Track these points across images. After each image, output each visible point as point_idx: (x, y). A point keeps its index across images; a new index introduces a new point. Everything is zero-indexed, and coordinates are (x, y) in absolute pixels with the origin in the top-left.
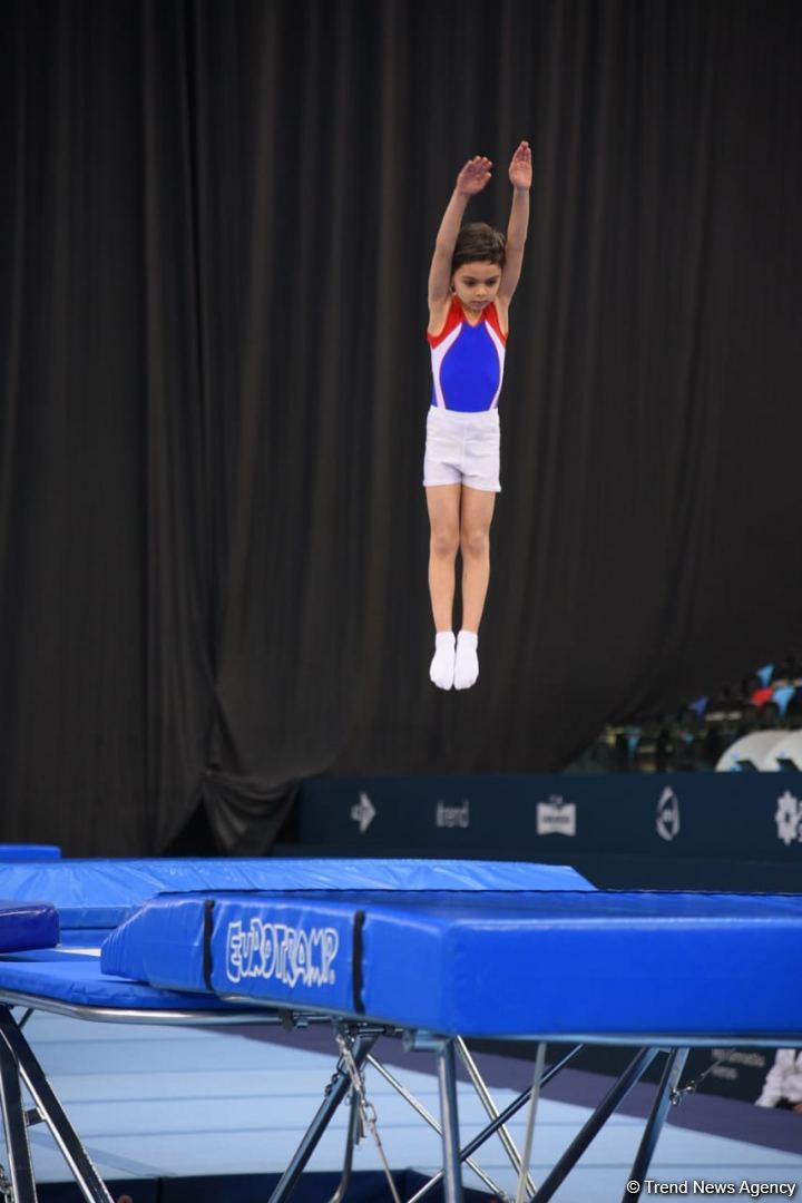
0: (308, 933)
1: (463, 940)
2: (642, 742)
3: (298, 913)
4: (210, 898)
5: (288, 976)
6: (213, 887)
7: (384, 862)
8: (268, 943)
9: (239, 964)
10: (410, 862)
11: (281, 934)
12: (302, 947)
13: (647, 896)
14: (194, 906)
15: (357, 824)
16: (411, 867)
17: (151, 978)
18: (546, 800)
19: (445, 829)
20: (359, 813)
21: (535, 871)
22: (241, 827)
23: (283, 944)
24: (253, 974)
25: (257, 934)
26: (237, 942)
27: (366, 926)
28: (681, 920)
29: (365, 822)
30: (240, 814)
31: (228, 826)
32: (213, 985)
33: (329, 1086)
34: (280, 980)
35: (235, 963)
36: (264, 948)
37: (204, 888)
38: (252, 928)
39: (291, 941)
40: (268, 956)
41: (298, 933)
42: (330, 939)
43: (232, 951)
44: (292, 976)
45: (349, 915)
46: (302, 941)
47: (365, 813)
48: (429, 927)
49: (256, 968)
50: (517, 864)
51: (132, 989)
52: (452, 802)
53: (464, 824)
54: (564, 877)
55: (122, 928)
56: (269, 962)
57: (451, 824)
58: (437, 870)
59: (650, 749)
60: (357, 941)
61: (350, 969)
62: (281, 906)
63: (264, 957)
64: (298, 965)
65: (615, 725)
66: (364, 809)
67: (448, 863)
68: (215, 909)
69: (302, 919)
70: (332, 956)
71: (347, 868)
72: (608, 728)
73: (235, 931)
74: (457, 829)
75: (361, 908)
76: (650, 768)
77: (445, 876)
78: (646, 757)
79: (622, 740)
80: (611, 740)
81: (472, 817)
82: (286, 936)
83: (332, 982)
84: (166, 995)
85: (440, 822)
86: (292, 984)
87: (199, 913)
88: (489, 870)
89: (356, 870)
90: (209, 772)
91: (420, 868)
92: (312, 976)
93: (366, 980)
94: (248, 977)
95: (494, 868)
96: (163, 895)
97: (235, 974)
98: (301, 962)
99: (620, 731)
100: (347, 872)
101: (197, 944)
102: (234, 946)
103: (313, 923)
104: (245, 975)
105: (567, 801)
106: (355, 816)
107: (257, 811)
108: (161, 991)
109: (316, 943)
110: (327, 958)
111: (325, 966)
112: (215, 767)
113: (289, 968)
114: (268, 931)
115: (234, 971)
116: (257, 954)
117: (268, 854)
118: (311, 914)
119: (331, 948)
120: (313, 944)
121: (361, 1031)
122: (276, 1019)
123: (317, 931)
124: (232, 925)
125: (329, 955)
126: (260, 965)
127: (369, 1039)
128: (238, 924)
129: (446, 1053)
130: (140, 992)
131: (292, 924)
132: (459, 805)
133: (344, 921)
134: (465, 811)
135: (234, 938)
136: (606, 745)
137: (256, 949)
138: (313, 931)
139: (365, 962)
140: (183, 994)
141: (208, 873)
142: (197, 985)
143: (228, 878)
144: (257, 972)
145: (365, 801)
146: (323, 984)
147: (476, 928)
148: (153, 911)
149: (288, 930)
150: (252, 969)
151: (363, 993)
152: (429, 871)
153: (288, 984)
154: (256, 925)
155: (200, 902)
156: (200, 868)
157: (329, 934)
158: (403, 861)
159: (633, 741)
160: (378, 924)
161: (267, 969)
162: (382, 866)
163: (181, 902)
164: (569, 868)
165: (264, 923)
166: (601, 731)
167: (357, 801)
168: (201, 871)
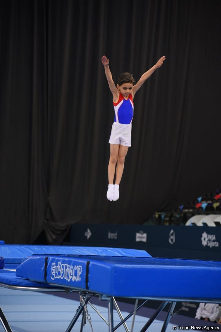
0: (74, 267)
1: (116, 270)
2: (165, 217)
3: (71, 261)
4: (47, 256)
5: (68, 278)
6: (47, 253)
7: (94, 248)
8: (63, 269)
9: (54, 275)
10: (101, 248)
11: (66, 267)
12: (72, 271)
13: (167, 259)
14: (42, 258)
15: (86, 237)
16: (101, 249)
17: (30, 278)
18: (139, 232)
19: (111, 239)
20: (87, 234)
21: (135, 252)
22: (54, 237)
23: (67, 269)
24: (58, 278)
25: (60, 267)
26: (54, 269)
27: (90, 265)
28: (176, 266)
29: (88, 237)
30: (54, 233)
31: (50, 236)
32: (47, 280)
33: (78, 309)
34: (66, 280)
35: (53, 274)
36: (61, 271)
37: (45, 254)
38: (58, 265)
39: (69, 269)
40: (62, 273)
41: (71, 267)
42: (80, 269)
43: (52, 271)
44: (69, 279)
45: (85, 262)
46: (72, 269)
47: (88, 234)
48: (107, 266)
49: (59, 276)
50: (131, 249)
51: (24, 281)
52: (113, 232)
53: (116, 238)
54: (143, 253)
55: (22, 264)
56: (63, 274)
57: (112, 238)
58: (109, 250)
59: (167, 219)
60: (87, 269)
61: (85, 277)
62: (67, 259)
63: (61, 273)
64: (71, 276)
65: (158, 212)
66: (88, 233)
67: (112, 248)
68: (48, 260)
69: (72, 263)
70: (80, 274)
71: (84, 249)
72: (156, 213)
73: (54, 266)
74: (114, 239)
75: (89, 260)
76: (167, 224)
77: (111, 252)
78: (166, 221)
79: (160, 216)
80: (157, 216)
81: (118, 236)
82: (68, 267)
83: (80, 281)
84: (34, 283)
85: (109, 237)
86: (69, 281)
87: (44, 260)
88: (123, 250)
89: (86, 250)
90: (46, 221)
91: (104, 250)
92: (74, 278)
93: (89, 280)
94: (57, 278)
95: (124, 250)
96: (34, 255)
97: (53, 278)
98: (72, 275)
99: (159, 213)
100: (84, 250)
101: (43, 269)
102: (53, 270)
103: (75, 264)
104: (56, 278)
105: (144, 232)
106: (86, 235)
107: (59, 232)
108: (32, 282)
109: (76, 269)
110: (79, 274)
111: (78, 276)
112: (48, 220)
113: (68, 276)
114: (63, 266)
115: (53, 277)
116: (59, 272)
117: (62, 244)
118: (75, 261)
119: (80, 271)
120: (75, 270)
121: (87, 294)
122: (64, 290)
123: (76, 267)
124: (53, 264)
125: (79, 273)
126: (60, 275)
127: (89, 297)
128: (54, 264)
129: (111, 301)
130: (26, 282)
131: (69, 264)
132: (115, 233)
133: (84, 264)
134: (116, 234)
135: (53, 267)
136: (155, 217)
137: (59, 271)
138: (75, 266)
139: (89, 275)
140: (38, 282)
141: (45, 249)
142: (42, 280)
143: (51, 251)
144: (59, 277)
145: (89, 231)
146: (77, 281)
147: (120, 267)
148: (31, 259)
149: (68, 266)
150: (58, 276)
151: (88, 284)
152: (106, 251)
153: (68, 281)
154: (59, 264)
155: (44, 257)
156: (43, 248)
157: (80, 267)
158: (99, 248)
159: (163, 217)
160: (93, 265)
161: (62, 277)
162: (94, 249)
163: (39, 257)
164: (145, 251)
165: (62, 264)
166: (154, 213)
167: (87, 231)
168: (44, 249)
